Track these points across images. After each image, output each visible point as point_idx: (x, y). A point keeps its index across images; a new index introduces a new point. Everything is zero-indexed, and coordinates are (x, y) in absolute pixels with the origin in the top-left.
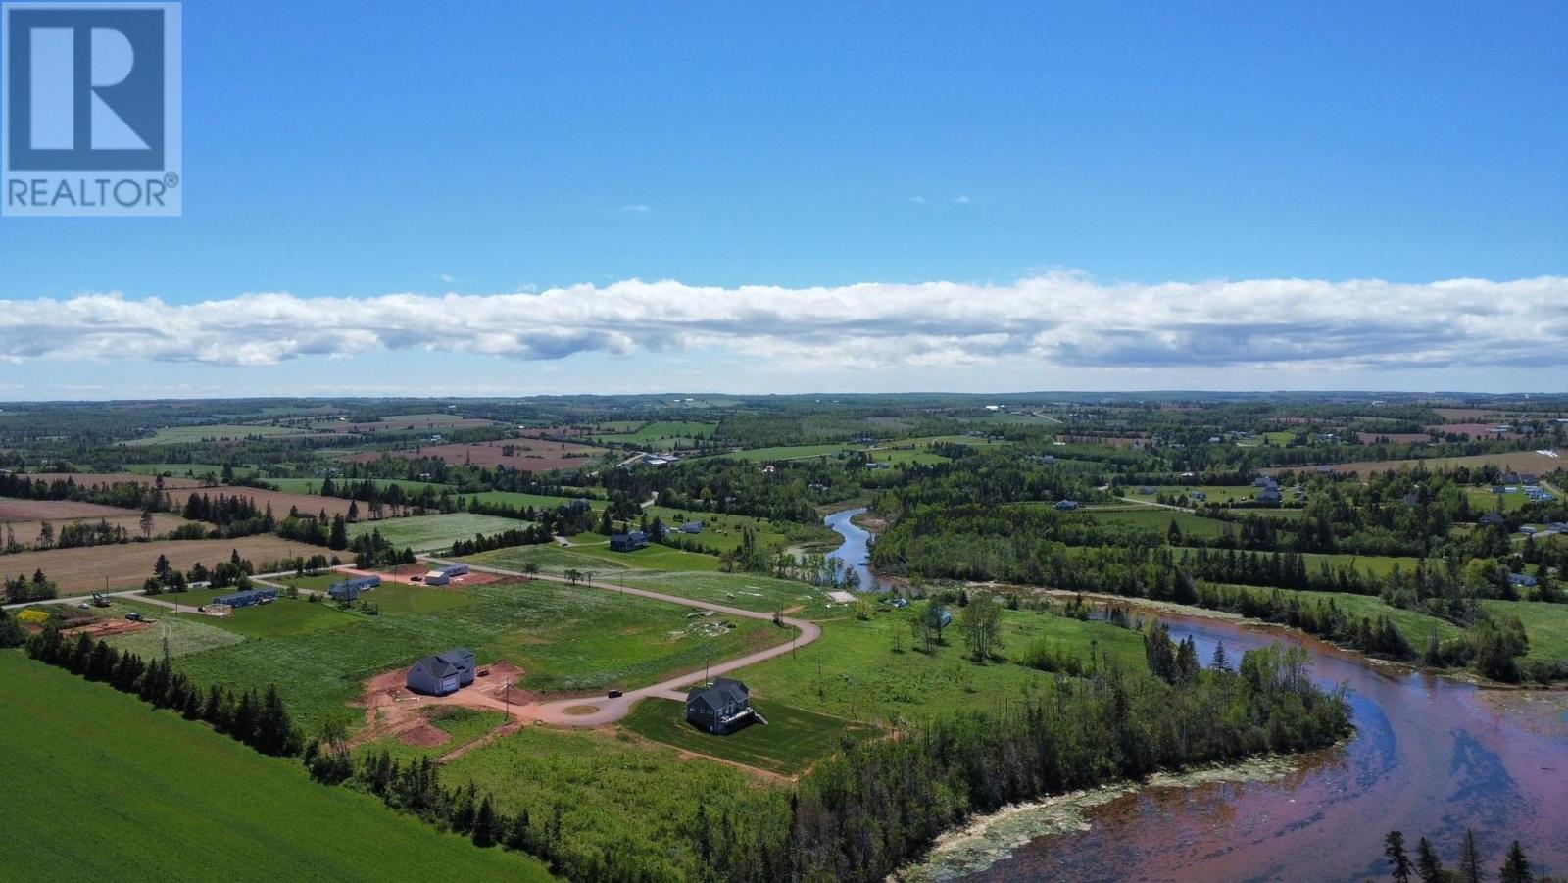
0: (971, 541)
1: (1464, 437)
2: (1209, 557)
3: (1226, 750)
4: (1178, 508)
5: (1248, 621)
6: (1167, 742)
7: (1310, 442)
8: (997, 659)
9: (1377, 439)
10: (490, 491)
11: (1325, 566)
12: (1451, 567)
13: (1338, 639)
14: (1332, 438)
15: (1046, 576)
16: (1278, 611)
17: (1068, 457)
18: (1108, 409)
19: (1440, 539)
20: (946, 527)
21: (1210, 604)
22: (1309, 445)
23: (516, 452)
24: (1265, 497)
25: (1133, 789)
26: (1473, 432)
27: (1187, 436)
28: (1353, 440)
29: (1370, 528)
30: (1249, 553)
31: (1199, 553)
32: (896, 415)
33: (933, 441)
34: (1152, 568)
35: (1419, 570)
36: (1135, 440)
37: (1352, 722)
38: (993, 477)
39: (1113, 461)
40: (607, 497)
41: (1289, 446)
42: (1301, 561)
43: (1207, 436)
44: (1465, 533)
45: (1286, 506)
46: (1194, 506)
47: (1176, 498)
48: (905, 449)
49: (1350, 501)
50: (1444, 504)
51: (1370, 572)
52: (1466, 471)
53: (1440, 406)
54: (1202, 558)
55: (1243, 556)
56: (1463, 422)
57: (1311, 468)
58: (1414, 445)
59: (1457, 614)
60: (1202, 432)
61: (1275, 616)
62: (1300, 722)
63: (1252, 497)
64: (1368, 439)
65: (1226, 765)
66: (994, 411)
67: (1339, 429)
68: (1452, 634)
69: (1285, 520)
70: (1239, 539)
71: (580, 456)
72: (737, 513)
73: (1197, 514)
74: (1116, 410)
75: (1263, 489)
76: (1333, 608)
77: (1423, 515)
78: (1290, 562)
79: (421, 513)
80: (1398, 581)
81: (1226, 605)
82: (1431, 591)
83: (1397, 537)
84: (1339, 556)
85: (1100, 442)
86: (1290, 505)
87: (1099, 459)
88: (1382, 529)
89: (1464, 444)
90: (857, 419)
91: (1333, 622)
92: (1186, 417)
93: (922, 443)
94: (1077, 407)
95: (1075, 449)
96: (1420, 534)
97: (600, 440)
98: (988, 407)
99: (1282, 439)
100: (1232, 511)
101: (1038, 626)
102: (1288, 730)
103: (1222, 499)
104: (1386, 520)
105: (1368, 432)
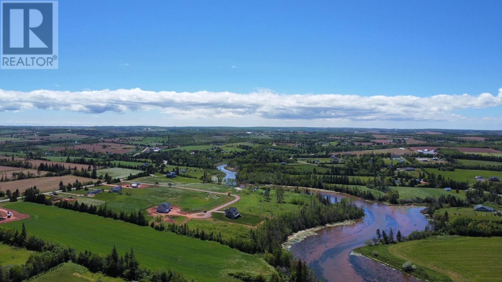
0: (264, 174)
1: (381, 144)
2: (326, 177)
3: (340, 219)
4: (313, 164)
5: (337, 193)
6: (329, 218)
7: (342, 145)
8: (284, 203)
9: (359, 144)
10: (114, 160)
11: (353, 179)
12: (382, 179)
13: (358, 196)
14: (347, 144)
15: (286, 183)
16: (344, 190)
17: (277, 149)
18: (283, 134)
19: (379, 172)
20: (255, 170)
21: (327, 189)
22: (341, 146)
23: (107, 147)
24: (335, 161)
25: (323, 227)
26: (383, 142)
27: (309, 143)
28: (353, 144)
29: (362, 169)
30: (335, 176)
31: (323, 176)
32: (221, 135)
33: (238, 144)
34: (312, 180)
35: (375, 180)
36: (295, 144)
37: (364, 213)
38: (260, 156)
39: (290, 150)
40: (152, 162)
41: (336, 146)
42: (348, 178)
43: (314, 143)
44: (384, 170)
45: (340, 164)
46: (317, 164)
47: (312, 161)
48: (230, 147)
49: (356, 162)
50: (378, 163)
51: (364, 180)
52: (383, 154)
53: (374, 134)
54: (324, 177)
55: (334, 177)
56: (381, 139)
57: (344, 153)
58: (369, 146)
59: (384, 190)
60: (312, 142)
61: (343, 191)
62: (354, 213)
63: (331, 161)
64: (356, 144)
65: (341, 222)
66: (250, 134)
67: (349, 141)
68: (383, 194)
69: (341, 167)
70: (331, 173)
71: (128, 148)
72: (193, 166)
73: (318, 166)
74: (285, 134)
75: (333, 159)
76: (357, 189)
77: (374, 165)
78: (345, 178)
79: (106, 168)
80: (370, 182)
81: (331, 189)
82: (378, 185)
83: (368, 171)
84: (355, 176)
85: (285, 145)
86: (341, 163)
87: (286, 150)
88: (365, 170)
89: (381, 146)
90: (210, 136)
91: (357, 192)
92: (306, 136)
93: (235, 144)
94: (274, 133)
95: (279, 147)
96: (374, 171)
97: (132, 143)
98: (248, 133)
99: (334, 144)
100: (327, 165)
101: (290, 195)
102: (352, 214)
103: (324, 162)
104: (365, 167)
105: (356, 142)
